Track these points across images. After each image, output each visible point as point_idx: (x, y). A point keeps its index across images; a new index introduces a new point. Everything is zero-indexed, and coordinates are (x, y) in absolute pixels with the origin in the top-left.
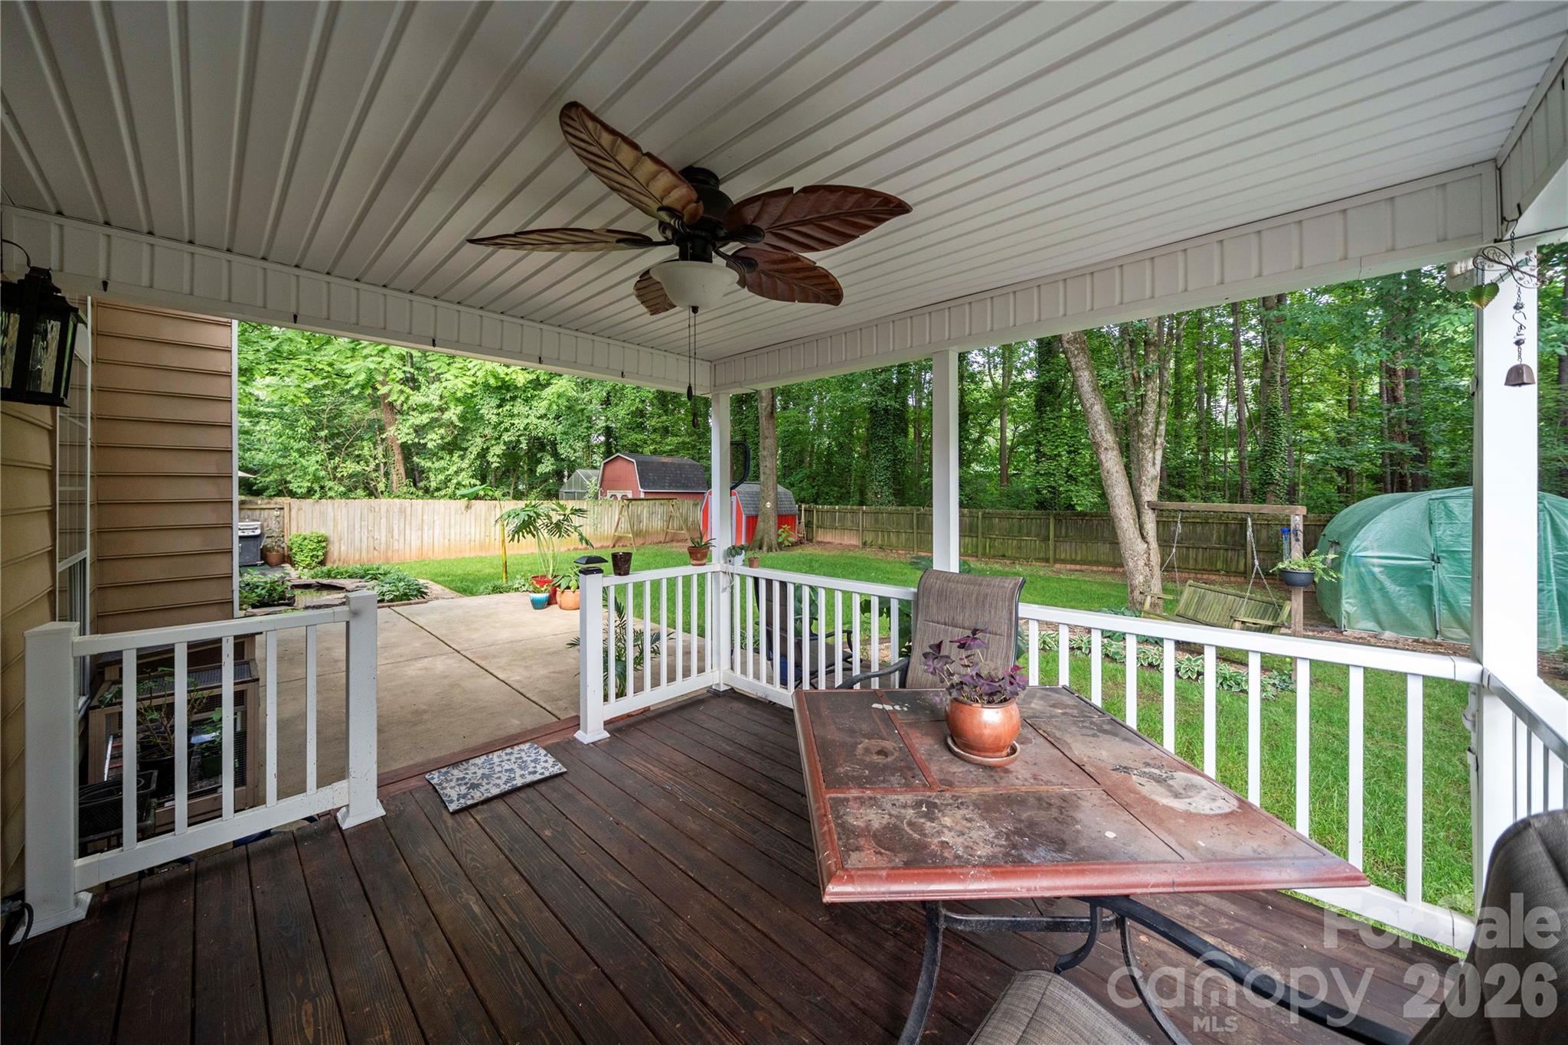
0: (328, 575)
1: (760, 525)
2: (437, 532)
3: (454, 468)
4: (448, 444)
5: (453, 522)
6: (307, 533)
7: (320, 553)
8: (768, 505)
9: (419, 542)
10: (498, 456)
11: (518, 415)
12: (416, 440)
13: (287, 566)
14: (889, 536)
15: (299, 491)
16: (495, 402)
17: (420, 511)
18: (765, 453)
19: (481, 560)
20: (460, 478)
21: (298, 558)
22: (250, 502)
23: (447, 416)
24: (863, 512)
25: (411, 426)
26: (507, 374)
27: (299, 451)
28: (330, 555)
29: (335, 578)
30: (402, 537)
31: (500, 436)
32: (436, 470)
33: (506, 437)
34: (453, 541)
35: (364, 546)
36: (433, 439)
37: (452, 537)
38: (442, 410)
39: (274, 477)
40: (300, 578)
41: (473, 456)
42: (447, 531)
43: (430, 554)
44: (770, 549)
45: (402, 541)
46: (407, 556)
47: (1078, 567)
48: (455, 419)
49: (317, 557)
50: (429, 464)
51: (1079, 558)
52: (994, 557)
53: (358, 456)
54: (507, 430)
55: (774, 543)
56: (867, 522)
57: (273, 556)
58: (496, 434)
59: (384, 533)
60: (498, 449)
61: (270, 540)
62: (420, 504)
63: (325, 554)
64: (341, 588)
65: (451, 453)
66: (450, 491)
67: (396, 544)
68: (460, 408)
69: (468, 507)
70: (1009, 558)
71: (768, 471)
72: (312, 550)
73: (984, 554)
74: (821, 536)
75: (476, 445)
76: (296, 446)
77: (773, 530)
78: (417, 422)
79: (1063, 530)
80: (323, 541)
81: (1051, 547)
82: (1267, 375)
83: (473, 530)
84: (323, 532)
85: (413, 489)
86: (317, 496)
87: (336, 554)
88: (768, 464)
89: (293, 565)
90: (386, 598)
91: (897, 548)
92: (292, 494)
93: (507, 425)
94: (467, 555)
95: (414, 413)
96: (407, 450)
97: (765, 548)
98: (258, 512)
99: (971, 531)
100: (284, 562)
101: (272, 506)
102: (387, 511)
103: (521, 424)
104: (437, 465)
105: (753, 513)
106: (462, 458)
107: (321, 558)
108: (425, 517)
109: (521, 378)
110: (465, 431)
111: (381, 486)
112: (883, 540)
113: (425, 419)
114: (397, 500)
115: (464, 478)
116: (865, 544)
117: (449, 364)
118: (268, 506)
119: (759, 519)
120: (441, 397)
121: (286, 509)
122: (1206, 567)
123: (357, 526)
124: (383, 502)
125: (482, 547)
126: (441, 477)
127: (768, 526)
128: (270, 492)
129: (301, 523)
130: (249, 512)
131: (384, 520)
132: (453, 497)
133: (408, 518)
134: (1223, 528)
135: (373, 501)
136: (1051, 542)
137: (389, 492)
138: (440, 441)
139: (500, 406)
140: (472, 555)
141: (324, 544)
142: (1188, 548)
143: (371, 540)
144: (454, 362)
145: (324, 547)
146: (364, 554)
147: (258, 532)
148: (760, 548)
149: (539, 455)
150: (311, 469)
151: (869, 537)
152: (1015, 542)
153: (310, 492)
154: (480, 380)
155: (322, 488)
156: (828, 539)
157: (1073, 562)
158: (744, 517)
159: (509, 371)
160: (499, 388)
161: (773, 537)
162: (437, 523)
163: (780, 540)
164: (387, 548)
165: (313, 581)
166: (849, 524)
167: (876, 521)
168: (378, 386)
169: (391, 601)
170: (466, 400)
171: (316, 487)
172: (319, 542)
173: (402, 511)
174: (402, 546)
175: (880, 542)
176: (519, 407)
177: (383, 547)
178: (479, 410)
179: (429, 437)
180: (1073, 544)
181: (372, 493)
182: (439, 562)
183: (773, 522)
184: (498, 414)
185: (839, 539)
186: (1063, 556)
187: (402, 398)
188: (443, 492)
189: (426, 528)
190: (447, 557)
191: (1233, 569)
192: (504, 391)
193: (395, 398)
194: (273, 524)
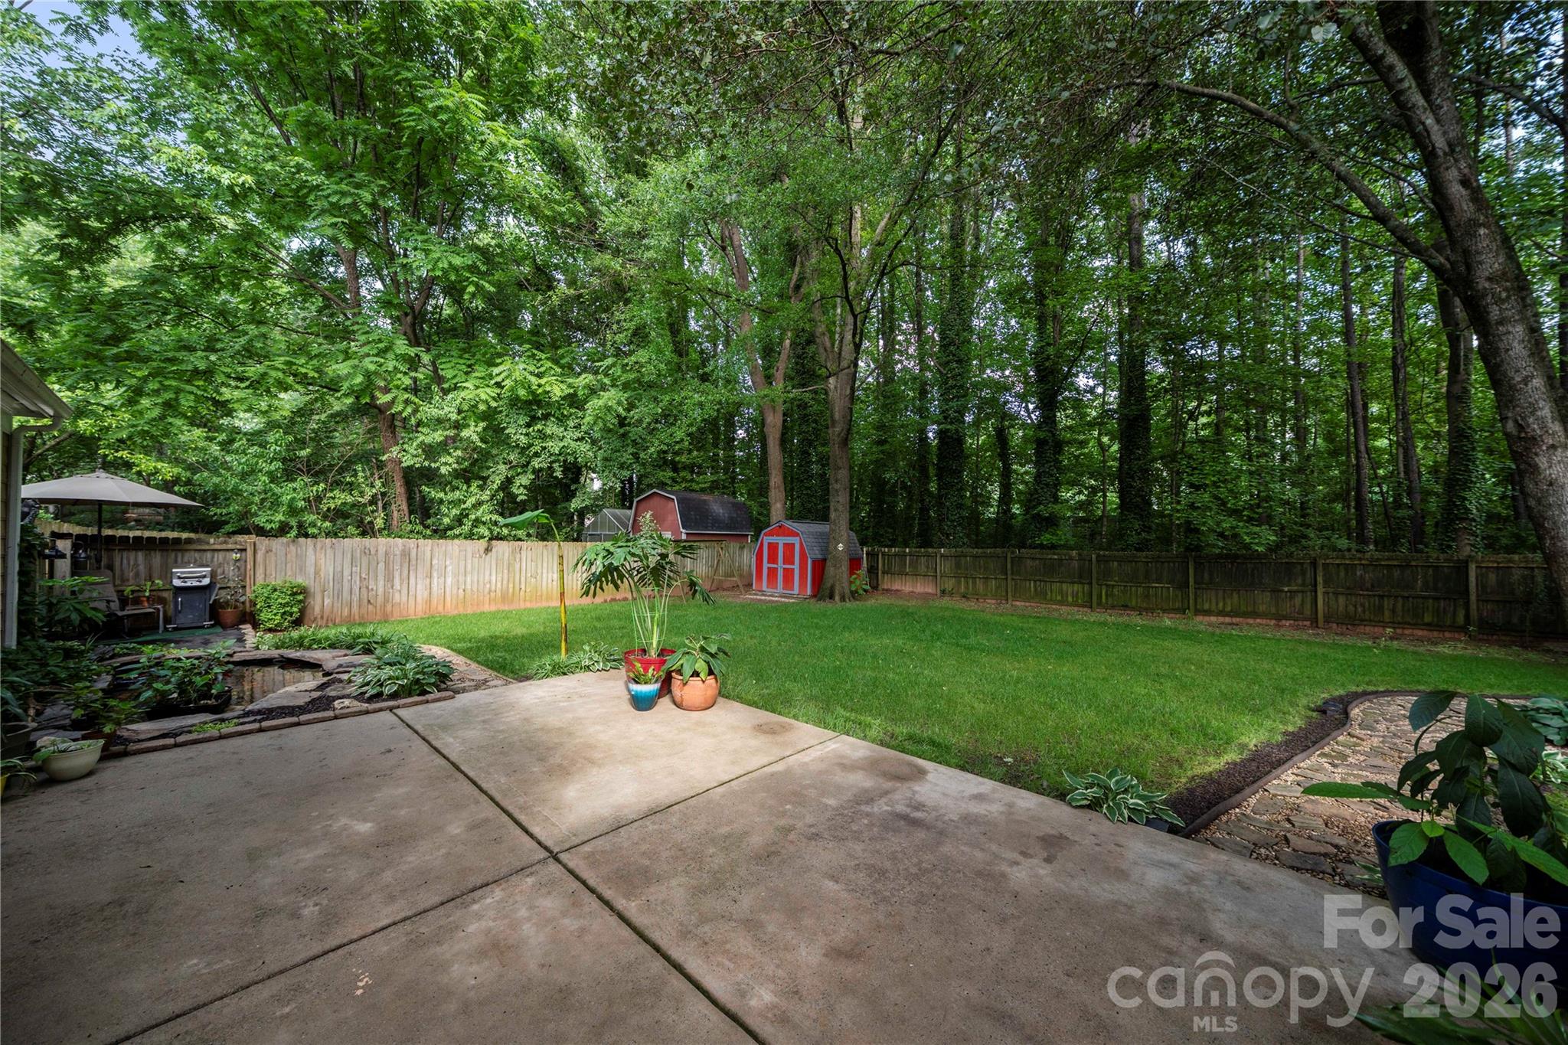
0: (300, 644)
1: (830, 570)
2: (449, 580)
3: (472, 500)
4: (465, 470)
5: (469, 566)
6: (278, 582)
7: (295, 609)
8: (841, 547)
9: (426, 594)
10: (525, 487)
11: (551, 437)
12: (426, 464)
13: (247, 629)
14: (974, 583)
15: (268, 526)
16: (523, 420)
17: (428, 554)
18: (838, 486)
19: (506, 615)
20: (479, 513)
21: (263, 616)
22: (199, 541)
23: (465, 433)
24: (942, 556)
25: (419, 446)
26: (539, 386)
27: (270, 474)
28: (308, 611)
29: (309, 648)
30: (405, 585)
31: (529, 463)
32: (450, 503)
33: (536, 463)
34: (468, 591)
35: (355, 598)
36: (446, 465)
37: (469, 587)
38: (457, 426)
39: (234, 507)
40: (257, 648)
41: (495, 486)
42: (461, 579)
43: (440, 608)
44: (843, 599)
45: (404, 591)
46: (411, 611)
47: (1227, 620)
48: (475, 437)
49: (291, 614)
50: (441, 495)
51: (1228, 609)
52: (1113, 607)
53: (351, 484)
54: (537, 455)
55: (847, 591)
56: (944, 566)
57: (228, 614)
58: (523, 461)
59: (381, 583)
60: (525, 480)
61: (223, 593)
62: (427, 546)
63: (302, 611)
64: (314, 666)
65: (468, 482)
66: (466, 528)
67: (397, 595)
68: (482, 425)
69: (488, 550)
70: (1133, 609)
71: (841, 508)
72: (284, 605)
73: (1099, 604)
74: (886, 583)
75: (499, 473)
76: (266, 468)
77: (845, 575)
78: (428, 440)
79: (1206, 576)
80: (300, 593)
81: (1192, 596)
82: (1457, 389)
83: (493, 578)
84: (300, 580)
85: (419, 528)
86: (293, 533)
87: (317, 609)
88: (840, 499)
89: (256, 626)
90: (386, 691)
91: (985, 597)
92: (261, 532)
93: (538, 448)
94: (486, 608)
95: (424, 430)
96: (414, 478)
97: (837, 598)
98: (209, 555)
99: (1081, 577)
100: (244, 622)
101: (230, 546)
102: (386, 554)
103: (554, 446)
104: (451, 496)
105: (820, 557)
106: (482, 488)
107: (296, 616)
108: (435, 562)
109: (558, 391)
110: (486, 455)
111: (379, 523)
112: (967, 588)
113: (438, 436)
114: (399, 541)
115: (485, 513)
116: (943, 592)
117: (467, 373)
118: (224, 547)
119: (828, 564)
120: (460, 412)
121: (250, 551)
122: (1408, 619)
123: (347, 573)
124: (382, 543)
125: (504, 597)
126: (455, 512)
127: (838, 574)
128: (229, 528)
129: (271, 569)
130: (197, 555)
131: (381, 566)
132: (470, 536)
133: (413, 562)
134: (1431, 572)
135: (368, 541)
136: (1191, 590)
137: (388, 529)
138: (455, 466)
139: (528, 425)
140: (493, 608)
141: (300, 597)
142: (1381, 597)
143: (364, 590)
144: (473, 371)
145: (300, 601)
146: (355, 609)
147: (206, 581)
148: (831, 597)
149: (573, 488)
150: (286, 499)
151: (949, 584)
152: (1140, 590)
153: (283, 530)
154: (506, 393)
155: (300, 526)
156: (896, 586)
157: (1221, 613)
158: (809, 562)
159: (543, 381)
160: (528, 403)
161: (846, 585)
162: (449, 568)
163: (853, 588)
164: (386, 600)
165: (275, 653)
166: (923, 569)
167: (958, 566)
168: (378, 394)
169: (394, 696)
170: (489, 415)
171: (293, 522)
172: (294, 594)
173: (406, 554)
174: (404, 599)
175: (963, 589)
176: (552, 428)
177: (380, 599)
178: (504, 428)
179: (443, 460)
180: (1221, 593)
181: (366, 530)
182: (453, 619)
183: (845, 568)
184: (527, 434)
185: (912, 587)
186: (1206, 606)
187: (409, 410)
188: (457, 531)
189: (435, 574)
190: (461, 610)
191: (1448, 623)
192: (534, 407)
193: (400, 408)
194: (231, 571)
